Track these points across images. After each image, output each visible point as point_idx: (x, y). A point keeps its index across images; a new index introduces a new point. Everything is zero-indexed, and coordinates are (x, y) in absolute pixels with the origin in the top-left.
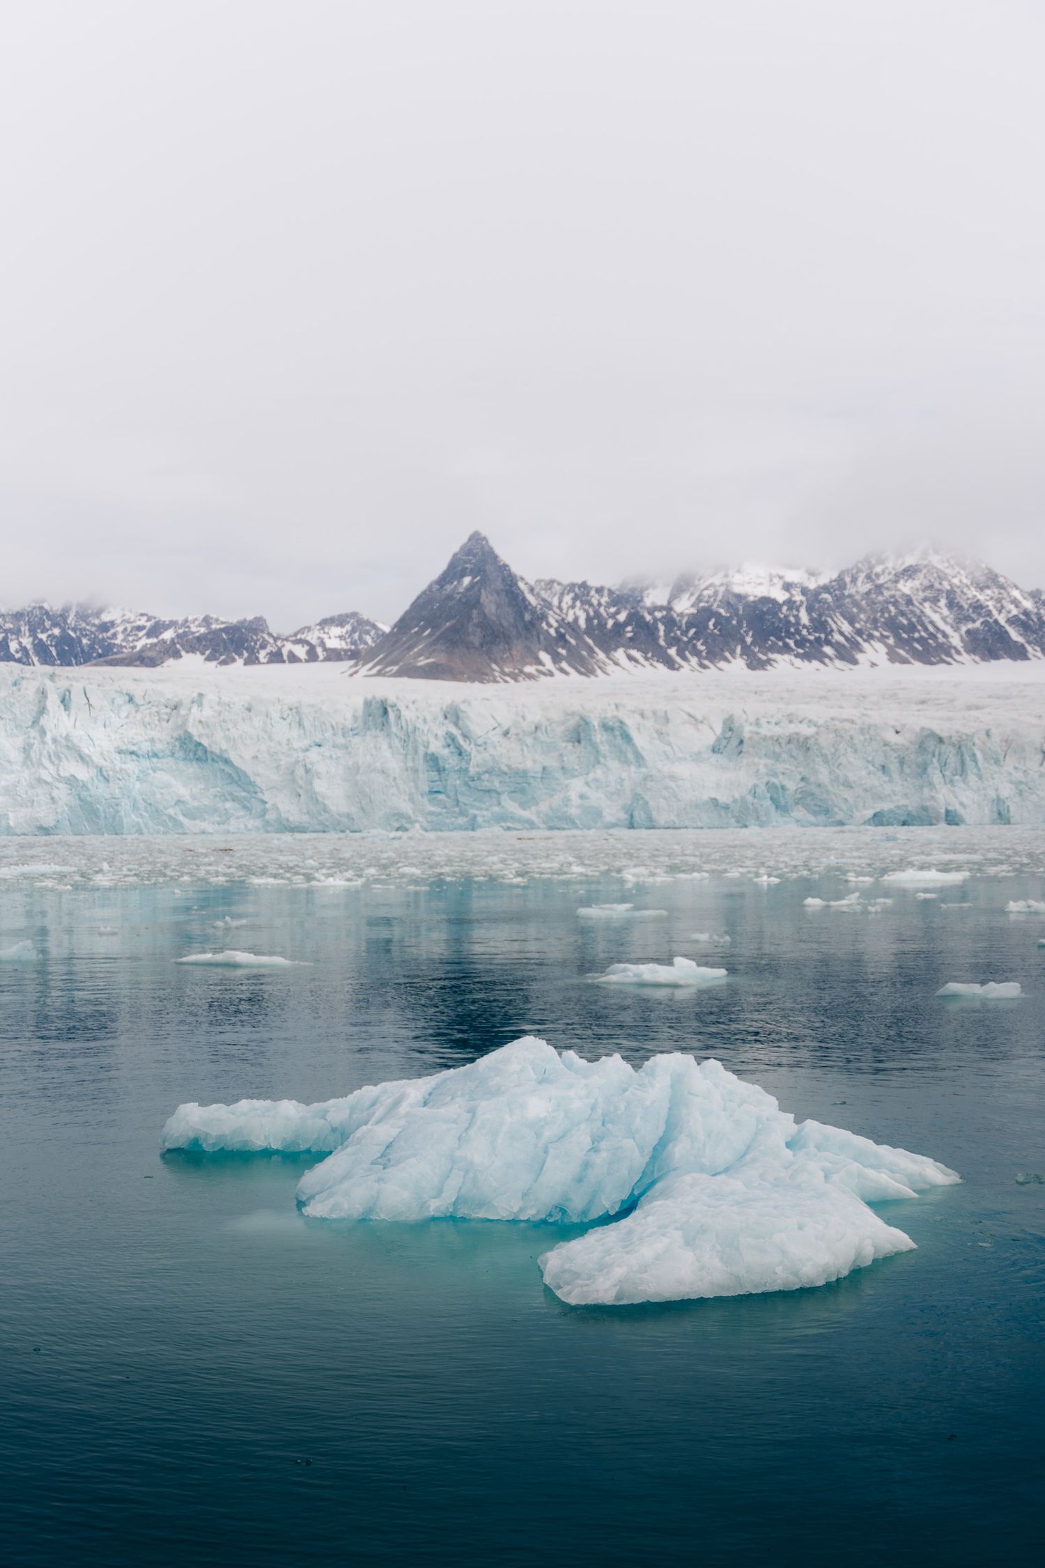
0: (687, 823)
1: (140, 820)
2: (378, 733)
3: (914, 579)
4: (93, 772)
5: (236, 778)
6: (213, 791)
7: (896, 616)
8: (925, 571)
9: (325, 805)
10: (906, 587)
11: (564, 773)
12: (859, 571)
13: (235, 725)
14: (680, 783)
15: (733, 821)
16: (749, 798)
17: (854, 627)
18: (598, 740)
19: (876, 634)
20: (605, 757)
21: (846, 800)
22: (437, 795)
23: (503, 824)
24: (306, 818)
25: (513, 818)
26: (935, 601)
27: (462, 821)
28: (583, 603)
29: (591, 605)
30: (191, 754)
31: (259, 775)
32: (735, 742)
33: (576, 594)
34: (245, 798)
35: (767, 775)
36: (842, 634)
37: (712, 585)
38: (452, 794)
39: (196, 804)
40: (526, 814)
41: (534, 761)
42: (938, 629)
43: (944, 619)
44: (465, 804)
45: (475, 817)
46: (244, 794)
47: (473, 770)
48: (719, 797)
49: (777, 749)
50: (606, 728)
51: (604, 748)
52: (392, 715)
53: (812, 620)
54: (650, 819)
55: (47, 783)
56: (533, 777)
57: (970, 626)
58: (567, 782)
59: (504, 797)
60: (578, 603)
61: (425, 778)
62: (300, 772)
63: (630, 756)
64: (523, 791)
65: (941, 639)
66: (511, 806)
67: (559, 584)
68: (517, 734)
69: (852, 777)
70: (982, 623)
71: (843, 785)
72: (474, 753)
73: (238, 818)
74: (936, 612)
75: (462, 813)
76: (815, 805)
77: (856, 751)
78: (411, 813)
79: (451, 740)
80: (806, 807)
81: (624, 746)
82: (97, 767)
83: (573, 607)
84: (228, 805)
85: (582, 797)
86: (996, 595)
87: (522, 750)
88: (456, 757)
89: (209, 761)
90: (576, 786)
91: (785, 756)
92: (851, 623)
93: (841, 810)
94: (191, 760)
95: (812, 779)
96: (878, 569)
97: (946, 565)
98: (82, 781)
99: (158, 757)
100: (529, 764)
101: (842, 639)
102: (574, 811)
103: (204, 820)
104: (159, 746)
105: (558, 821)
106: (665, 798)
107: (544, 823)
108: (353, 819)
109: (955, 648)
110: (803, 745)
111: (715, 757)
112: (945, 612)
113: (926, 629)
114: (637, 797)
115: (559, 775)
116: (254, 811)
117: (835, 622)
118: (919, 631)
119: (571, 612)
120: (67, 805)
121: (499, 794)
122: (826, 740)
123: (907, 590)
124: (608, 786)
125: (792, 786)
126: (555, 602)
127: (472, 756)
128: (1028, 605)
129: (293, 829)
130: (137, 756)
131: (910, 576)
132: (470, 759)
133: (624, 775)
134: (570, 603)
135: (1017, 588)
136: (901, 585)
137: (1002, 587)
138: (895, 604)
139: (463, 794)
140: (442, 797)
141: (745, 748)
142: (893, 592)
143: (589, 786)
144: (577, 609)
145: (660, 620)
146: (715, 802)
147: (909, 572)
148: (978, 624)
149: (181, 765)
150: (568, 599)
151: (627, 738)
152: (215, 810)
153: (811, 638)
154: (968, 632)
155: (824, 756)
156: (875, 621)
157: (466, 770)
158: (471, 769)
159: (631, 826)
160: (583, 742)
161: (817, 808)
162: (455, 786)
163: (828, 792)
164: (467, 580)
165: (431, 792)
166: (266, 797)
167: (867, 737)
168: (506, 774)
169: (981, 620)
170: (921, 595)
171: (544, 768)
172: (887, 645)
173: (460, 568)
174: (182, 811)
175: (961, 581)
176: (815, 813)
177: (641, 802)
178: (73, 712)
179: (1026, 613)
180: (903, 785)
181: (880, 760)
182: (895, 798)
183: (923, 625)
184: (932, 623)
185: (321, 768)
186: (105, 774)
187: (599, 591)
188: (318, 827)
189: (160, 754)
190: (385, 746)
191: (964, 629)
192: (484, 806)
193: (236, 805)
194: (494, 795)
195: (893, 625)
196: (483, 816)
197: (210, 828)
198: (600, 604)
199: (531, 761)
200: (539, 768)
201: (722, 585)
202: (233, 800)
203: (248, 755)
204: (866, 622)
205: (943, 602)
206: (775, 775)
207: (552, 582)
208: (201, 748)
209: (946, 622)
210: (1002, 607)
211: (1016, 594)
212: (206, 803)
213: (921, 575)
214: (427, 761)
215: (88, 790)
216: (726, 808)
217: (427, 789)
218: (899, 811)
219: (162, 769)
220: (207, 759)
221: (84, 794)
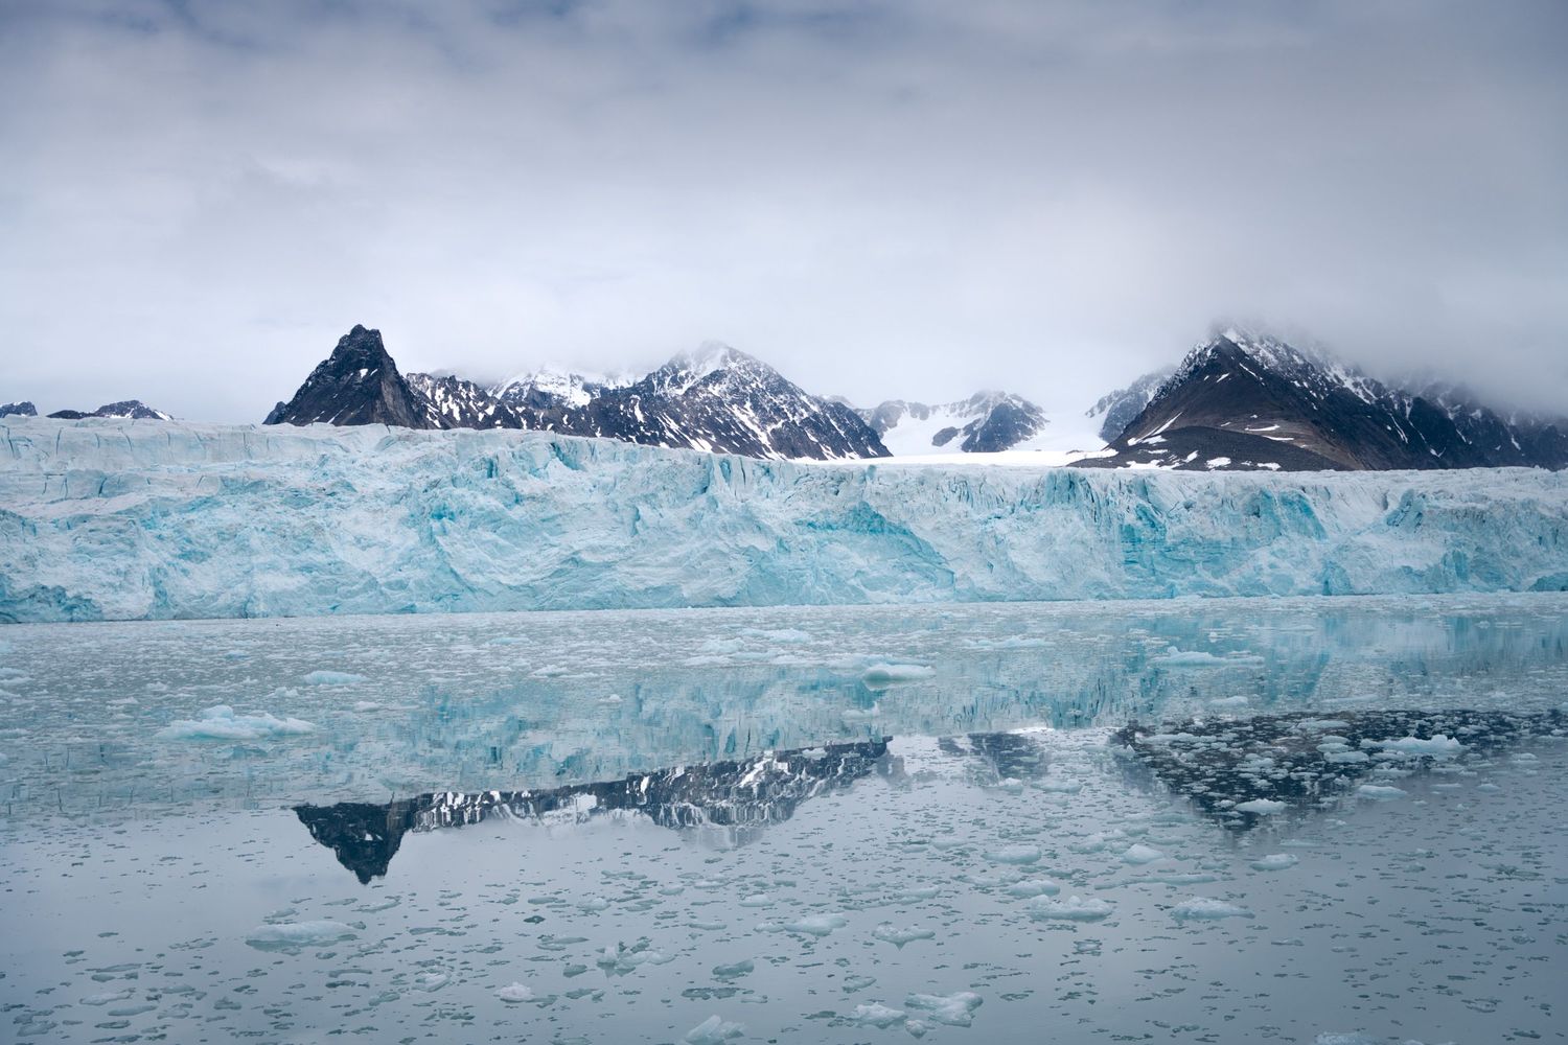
0: (1382, 589)
1: (823, 591)
2: (1066, 505)
3: (721, 383)
4: (774, 544)
5: (917, 550)
6: (891, 562)
7: (713, 416)
8: (729, 376)
9: (1024, 574)
10: (715, 390)
11: (1248, 544)
12: (665, 374)
13: (912, 498)
14: (1373, 552)
15: (1426, 588)
16: (1442, 566)
17: (680, 425)
18: (1279, 514)
19: (701, 432)
20: (1285, 529)
21: (1514, 568)
22: (1132, 565)
23: (1200, 592)
24: (1001, 588)
25: (1209, 587)
26: (741, 403)
27: (1158, 589)
28: (454, 396)
29: (462, 399)
30: (865, 525)
31: (942, 546)
32: (1412, 515)
33: (447, 388)
34: (927, 569)
35: (1453, 545)
36: (671, 431)
37: (516, 384)
38: (1148, 564)
39: (875, 574)
40: (1220, 582)
41: (1224, 532)
42: (747, 428)
43: (751, 420)
44: (1162, 573)
45: (1172, 585)
46: (926, 565)
47: (1169, 542)
48: (1412, 566)
49: (1455, 521)
50: (1285, 501)
51: (1285, 521)
52: (1081, 489)
53: (645, 417)
54: (1348, 585)
55: (723, 553)
56: (1225, 548)
57: (774, 426)
58: (1251, 552)
59: (1199, 567)
60: (450, 397)
61: (1120, 551)
62: (990, 543)
63: (1311, 527)
64: (1215, 561)
65: (752, 438)
66: (1207, 576)
67: (430, 378)
68: (1205, 507)
69: (1520, 548)
70: (783, 424)
71: (1512, 555)
72: (1168, 525)
73: (922, 588)
74: (744, 413)
75: (1158, 582)
76: (1488, 573)
77: (1520, 524)
78: (1109, 581)
79: (1143, 513)
80: (1479, 575)
81: (1304, 519)
82: (776, 538)
83: (446, 400)
84: (909, 575)
85: (1272, 566)
86: (789, 400)
87: (1213, 522)
88: (1149, 529)
89: (886, 533)
90: (1263, 556)
91: (1462, 528)
92: (677, 422)
93: (1510, 576)
94: (864, 532)
95: (1486, 549)
96: (682, 373)
97: (743, 371)
98: (763, 552)
99: (832, 529)
100: (1220, 536)
101: (672, 436)
102: (1265, 579)
103: (886, 590)
104: (833, 518)
105: (1253, 588)
106: (1361, 567)
107: (1237, 590)
108: (1055, 588)
109: (764, 445)
110: (1480, 518)
111: (1393, 530)
112: (752, 413)
113: (739, 429)
114: (1330, 566)
115: (1244, 545)
116: (939, 581)
117: (664, 421)
118: (733, 430)
119: (444, 405)
120: (746, 576)
121: (1193, 563)
122: (1499, 513)
123: (716, 393)
124: (1292, 556)
125: (1470, 555)
126: (429, 394)
127: (1167, 527)
128: (815, 408)
129: (990, 599)
130: (815, 527)
131: (717, 381)
132: (1165, 531)
133: (1308, 546)
134: (442, 396)
135: (804, 394)
136: (710, 388)
137: (792, 392)
138: (710, 405)
139: (1158, 563)
140: (1137, 566)
141: (1425, 520)
142: (705, 395)
143: (1276, 556)
144: (450, 402)
145: (522, 414)
146: (1408, 570)
147: (716, 377)
148: (779, 425)
149: (855, 536)
150: (440, 393)
151: (1307, 511)
152: (896, 580)
153: (649, 434)
154: (773, 431)
155: (1497, 528)
156: (697, 420)
157: (1162, 541)
158: (1167, 540)
159: (1328, 593)
160: (1263, 516)
161: (1489, 576)
162: (1151, 556)
163: (1499, 561)
164: (364, 372)
165: (1127, 562)
166: (952, 568)
167: (1528, 511)
168: (1200, 544)
169: (782, 421)
170: (729, 398)
171: (1233, 539)
172: (711, 442)
173: (355, 360)
174: (861, 581)
175: (757, 386)
176: (1487, 580)
177: (1337, 571)
178: (733, 483)
179: (815, 415)
180: (1558, 554)
181: (1538, 533)
182: (1553, 566)
183: (735, 425)
184: (741, 422)
185: (1013, 538)
186: (786, 545)
187: (466, 385)
188: (1018, 596)
189: (835, 526)
190: (1076, 519)
191: (769, 429)
192: (1180, 575)
193: (917, 576)
194: (1188, 564)
195: (712, 424)
196: (1181, 585)
197: (893, 598)
198: (469, 398)
199: (1222, 532)
200: (1228, 539)
201: (526, 384)
202: (913, 570)
203: (928, 526)
204: (689, 421)
205: (748, 405)
206: (1459, 545)
207: (423, 375)
208: (878, 519)
209: (753, 423)
210: (795, 410)
211: (804, 398)
212: (886, 573)
213: (727, 380)
214: (1122, 533)
215: (770, 561)
216: (1420, 575)
217: (1123, 559)
218: (1559, 578)
219: (836, 541)
220: (883, 531)
221: (764, 565)
